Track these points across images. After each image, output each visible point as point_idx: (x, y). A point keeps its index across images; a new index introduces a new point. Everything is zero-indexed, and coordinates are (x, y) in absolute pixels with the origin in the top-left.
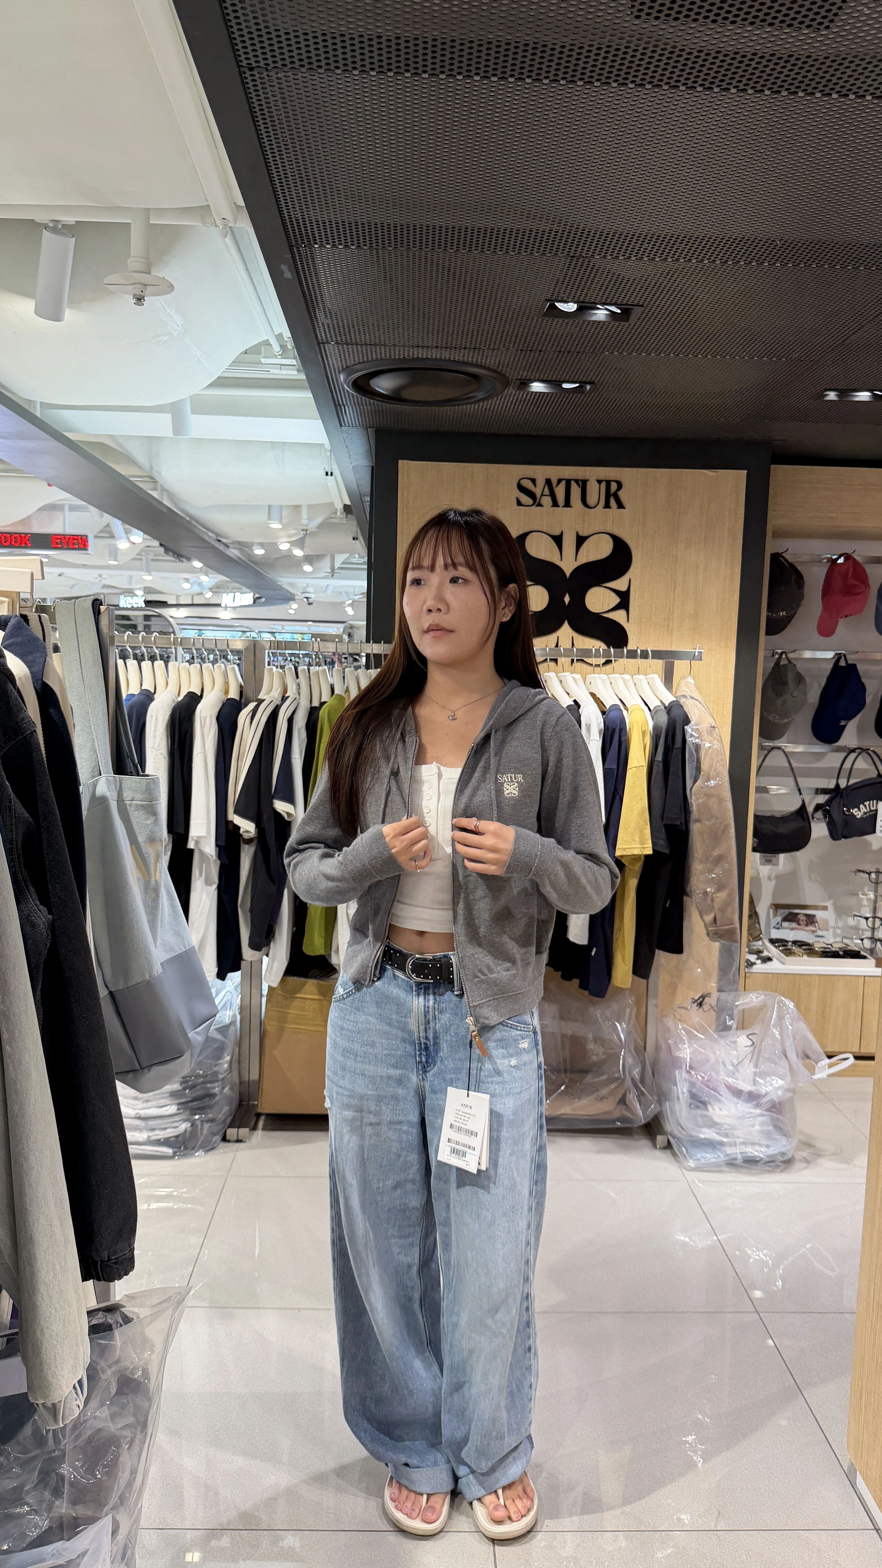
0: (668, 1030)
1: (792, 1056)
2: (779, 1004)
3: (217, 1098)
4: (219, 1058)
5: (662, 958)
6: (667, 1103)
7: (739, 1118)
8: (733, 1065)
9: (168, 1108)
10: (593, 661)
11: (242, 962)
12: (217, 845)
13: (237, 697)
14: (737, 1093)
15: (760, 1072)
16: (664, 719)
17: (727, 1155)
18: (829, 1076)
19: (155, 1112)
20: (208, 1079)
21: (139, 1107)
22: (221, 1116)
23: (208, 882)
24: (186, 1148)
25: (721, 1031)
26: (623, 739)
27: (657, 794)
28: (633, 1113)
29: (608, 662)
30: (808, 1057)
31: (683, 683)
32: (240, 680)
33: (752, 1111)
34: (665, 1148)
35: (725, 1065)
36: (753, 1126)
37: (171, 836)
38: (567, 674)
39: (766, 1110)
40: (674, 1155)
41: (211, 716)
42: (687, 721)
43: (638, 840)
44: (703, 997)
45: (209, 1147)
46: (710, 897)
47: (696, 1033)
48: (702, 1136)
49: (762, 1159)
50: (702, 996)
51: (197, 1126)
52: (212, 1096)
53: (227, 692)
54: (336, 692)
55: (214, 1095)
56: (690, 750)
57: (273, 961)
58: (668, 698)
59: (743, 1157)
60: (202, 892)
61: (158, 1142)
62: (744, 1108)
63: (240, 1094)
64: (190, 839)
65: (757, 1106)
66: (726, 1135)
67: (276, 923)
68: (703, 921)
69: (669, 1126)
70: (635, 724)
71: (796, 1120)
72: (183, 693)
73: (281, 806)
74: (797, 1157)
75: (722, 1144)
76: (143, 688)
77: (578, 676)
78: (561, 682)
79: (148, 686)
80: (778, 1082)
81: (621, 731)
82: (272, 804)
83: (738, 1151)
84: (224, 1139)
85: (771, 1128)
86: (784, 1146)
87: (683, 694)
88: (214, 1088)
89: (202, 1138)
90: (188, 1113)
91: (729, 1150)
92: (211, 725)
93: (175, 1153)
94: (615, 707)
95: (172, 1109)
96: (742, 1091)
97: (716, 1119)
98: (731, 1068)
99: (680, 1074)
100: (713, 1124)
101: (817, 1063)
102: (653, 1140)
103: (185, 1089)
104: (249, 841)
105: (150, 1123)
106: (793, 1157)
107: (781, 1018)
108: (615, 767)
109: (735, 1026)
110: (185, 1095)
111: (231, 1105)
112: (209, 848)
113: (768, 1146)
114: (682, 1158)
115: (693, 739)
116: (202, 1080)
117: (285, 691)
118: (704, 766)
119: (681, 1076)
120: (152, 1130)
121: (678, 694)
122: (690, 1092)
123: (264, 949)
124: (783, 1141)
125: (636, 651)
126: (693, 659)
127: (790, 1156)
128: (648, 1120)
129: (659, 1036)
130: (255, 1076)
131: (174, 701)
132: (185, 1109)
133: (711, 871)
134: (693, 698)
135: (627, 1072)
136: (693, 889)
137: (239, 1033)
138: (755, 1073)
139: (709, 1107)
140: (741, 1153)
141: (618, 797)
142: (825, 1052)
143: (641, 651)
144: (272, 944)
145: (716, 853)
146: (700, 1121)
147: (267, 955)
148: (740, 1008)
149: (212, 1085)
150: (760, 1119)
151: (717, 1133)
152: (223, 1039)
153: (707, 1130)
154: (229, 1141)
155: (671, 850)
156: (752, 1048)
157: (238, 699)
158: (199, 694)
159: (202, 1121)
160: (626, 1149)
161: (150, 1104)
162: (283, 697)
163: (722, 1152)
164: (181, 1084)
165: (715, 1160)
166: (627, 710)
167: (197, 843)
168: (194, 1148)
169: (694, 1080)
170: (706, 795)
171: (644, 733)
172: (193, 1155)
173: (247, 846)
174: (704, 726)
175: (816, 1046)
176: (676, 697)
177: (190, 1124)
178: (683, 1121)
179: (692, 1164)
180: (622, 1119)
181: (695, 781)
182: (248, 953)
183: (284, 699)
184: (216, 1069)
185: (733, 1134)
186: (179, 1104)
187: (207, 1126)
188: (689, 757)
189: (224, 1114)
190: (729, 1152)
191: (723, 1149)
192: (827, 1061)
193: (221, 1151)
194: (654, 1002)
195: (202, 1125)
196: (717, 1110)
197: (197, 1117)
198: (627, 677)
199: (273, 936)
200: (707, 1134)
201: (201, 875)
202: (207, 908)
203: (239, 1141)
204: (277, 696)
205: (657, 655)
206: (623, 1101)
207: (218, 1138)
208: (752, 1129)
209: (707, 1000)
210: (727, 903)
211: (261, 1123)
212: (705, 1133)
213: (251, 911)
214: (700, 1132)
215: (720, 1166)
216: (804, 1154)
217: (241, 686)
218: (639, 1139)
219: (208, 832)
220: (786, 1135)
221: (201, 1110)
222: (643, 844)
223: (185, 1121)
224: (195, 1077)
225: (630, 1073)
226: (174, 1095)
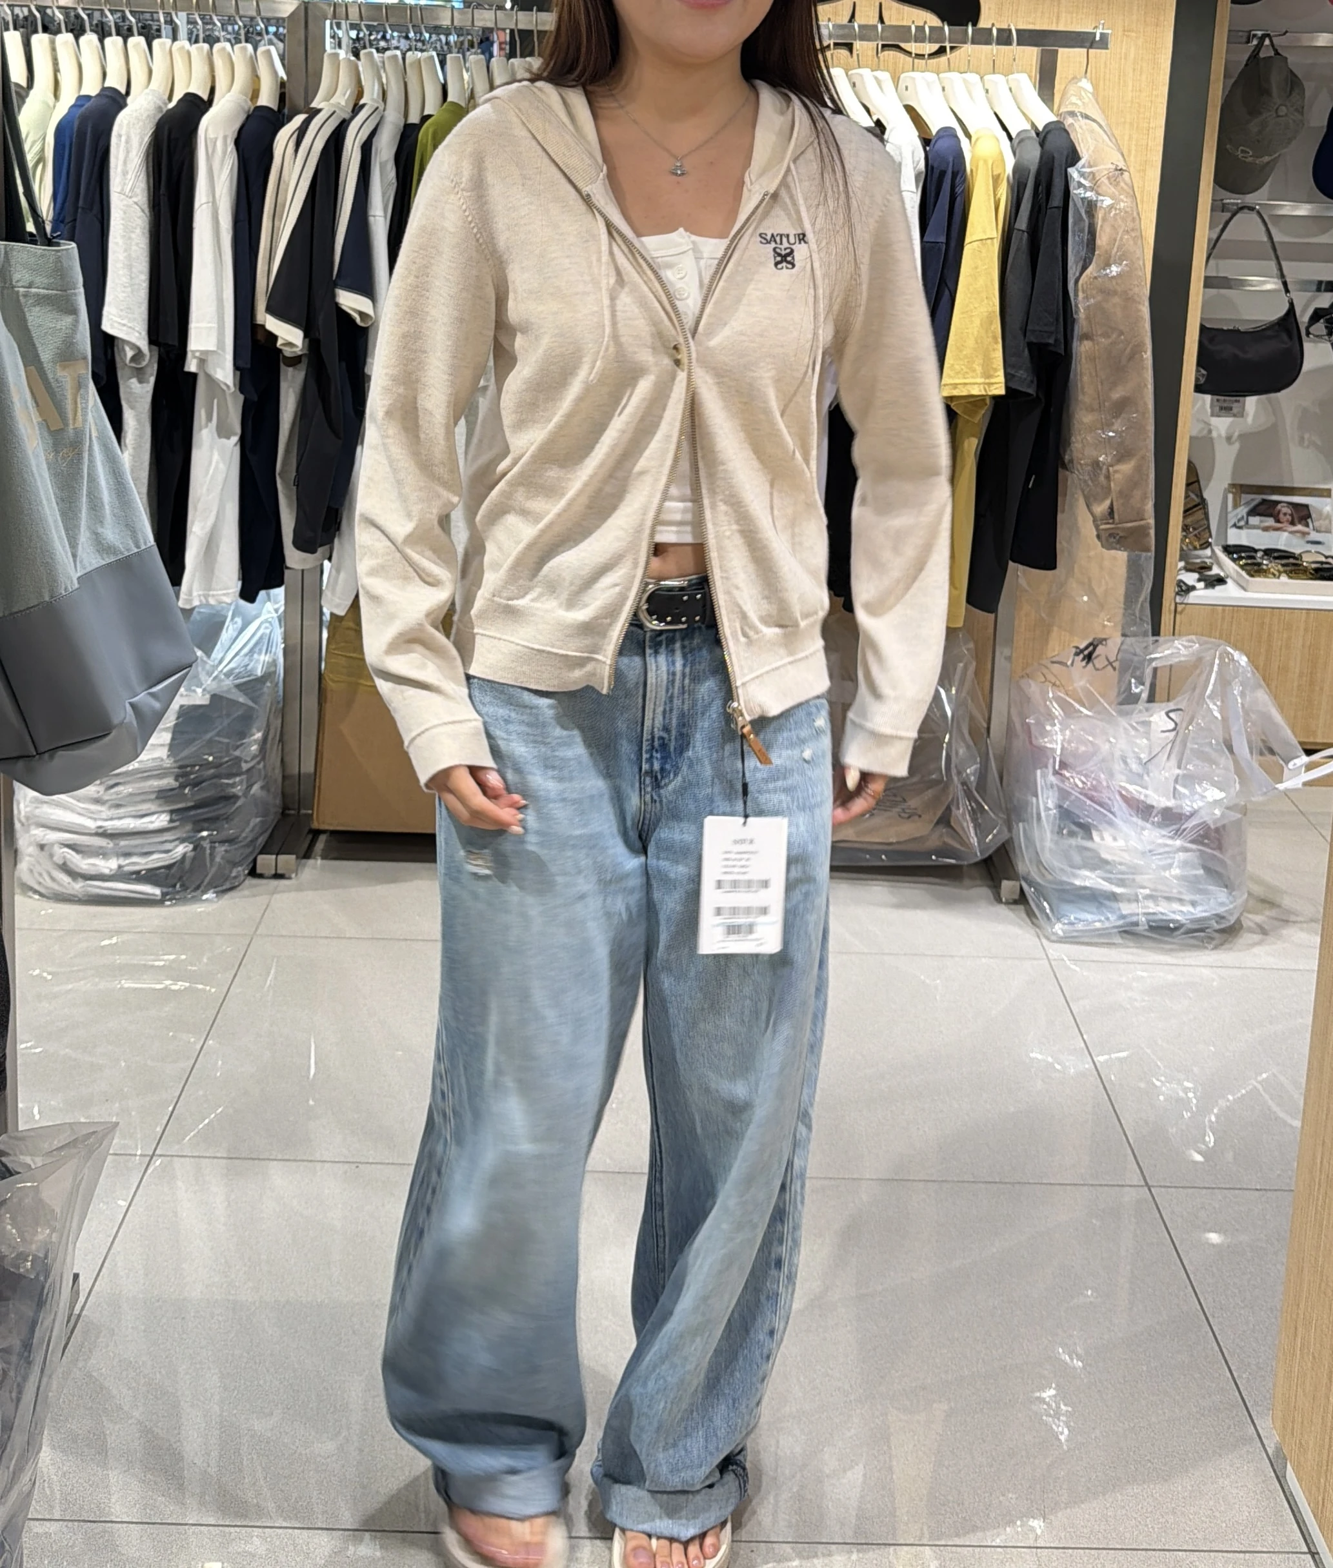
0: (1029, 699)
1: (1242, 747)
2: (1221, 658)
3: (239, 803)
4: (243, 734)
5: (1019, 576)
6: (1021, 825)
7: (1143, 853)
8: (1140, 763)
9: (154, 818)
10: (912, 47)
11: (287, 572)
12: (237, 367)
13: (274, 106)
14: (1144, 810)
15: (1184, 776)
16: (1033, 154)
17: (1123, 917)
18: (1305, 784)
19: (131, 824)
20: (223, 770)
21: (104, 816)
22: (247, 834)
23: (223, 431)
24: (185, 888)
25: (1121, 704)
26: (958, 190)
27: (1017, 287)
28: (963, 842)
29: (941, 51)
30: (1272, 752)
31: (1072, 90)
32: (282, 73)
33: (1170, 842)
34: (1015, 902)
35: (1125, 763)
36: (1170, 866)
37: (155, 348)
38: (866, 72)
39: (1192, 842)
40: (1030, 914)
41: (225, 138)
42: (1073, 157)
43: (979, 369)
44: (1094, 645)
45: (224, 886)
46: (1104, 471)
47: (1077, 706)
48: (1078, 882)
49: (1182, 925)
50: (1091, 644)
51: (204, 849)
52: (231, 799)
53: (255, 94)
54: (450, 99)
55: (235, 797)
56: (1077, 211)
57: (338, 571)
58: (1043, 117)
59: (1148, 921)
60: (211, 448)
61: (138, 877)
62: (1153, 835)
63: (284, 795)
64: (189, 355)
65: (1178, 833)
66: (1122, 883)
67: (342, 504)
68: (1092, 514)
69: (1024, 865)
70: (981, 164)
71: (1245, 860)
72: (178, 96)
73: (349, 301)
74: (1246, 923)
75: (1114, 897)
76: (106, 85)
77: (885, 76)
78: (854, 85)
79: (115, 81)
80: (1217, 795)
81: (955, 175)
82: (333, 296)
83: (1140, 911)
84: (253, 873)
85: (1201, 872)
86: (1222, 904)
87: (1070, 108)
88: (233, 785)
89: (214, 870)
90: (189, 827)
91: (1126, 908)
92: (224, 152)
93: (164, 894)
94: (947, 132)
95: (161, 820)
96: (1153, 807)
97: (1105, 855)
98: (1134, 766)
99: (1044, 776)
100: (1098, 863)
101: (1287, 763)
102: (996, 888)
103: (182, 786)
104: (294, 361)
105: (123, 843)
106: (1238, 921)
107: (1224, 682)
108: (943, 239)
109: (1145, 696)
110: (183, 797)
111: (265, 815)
112: (224, 372)
113: (1194, 904)
114: (1042, 921)
115: (1081, 191)
116: (212, 771)
117: (360, 94)
118: (1102, 240)
119: (1044, 779)
120: (127, 855)
121: (1063, 110)
122: (1060, 807)
123: (320, 550)
124: (1222, 895)
125: (990, 30)
126: (1091, 47)
127: (1232, 920)
128: (987, 855)
129: (1014, 711)
130: (308, 767)
131: (160, 108)
132: (183, 821)
133: (1108, 425)
134: (1087, 117)
135: (954, 772)
136: (1076, 454)
137: (281, 693)
138: (1178, 776)
139: (1095, 834)
140: (1145, 914)
141: (947, 292)
142: (1301, 743)
143: (999, 30)
144: (336, 541)
145: (1116, 395)
146: (1077, 859)
147: (330, 559)
148: (1154, 664)
149: (230, 781)
150: (1182, 856)
151: (1104, 879)
152: (250, 703)
153: (1087, 873)
154: (261, 876)
155: (1038, 387)
156: (1174, 733)
157: (276, 108)
158: (205, 97)
159: (212, 842)
160: (947, 902)
161: (122, 811)
162: (356, 105)
163: (1113, 912)
164: (176, 780)
165: (1098, 925)
166: (968, 135)
167: (202, 362)
168: (198, 888)
169: (1066, 786)
170: (1102, 291)
171: (996, 180)
172: (196, 899)
173: (290, 369)
174: (1104, 169)
175: (1288, 733)
176: (1057, 115)
177: (191, 847)
178: (1047, 857)
179: (1059, 928)
180: (943, 852)
181: (1084, 268)
182: (294, 558)
183: (357, 109)
184: (237, 753)
185: (1134, 880)
186: (172, 812)
187: (221, 849)
188: (1075, 224)
189: (252, 831)
190: (1124, 912)
191: (1114, 905)
192: (1305, 759)
193: (246, 892)
194: (1007, 652)
195: (213, 848)
196: (1106, 835)
197: (205, 834)
198: (973, 78)
199: (338, 529)
200: (1088, 879)
201: (209, 419)
202: (220, 478)
203: (278, 876)
204: (343, 103)
205: (1028, 38)
206: (945, 820)
207: (242, 870)
208: (1167, 874)
209: (1100, 650)
210: (1134, 483)
211: (320, 845)
212: (1085, 878)
213: (297, 483)
214: (1075, 876)
215: (1109, 935)
216: (1259, 918)
217: (283, 84)
218: (973, 887)
219: (221, 343)
220: (1228, 885)
221: (210, 822)
222: (989, 376)
223: (182, 840)
224: (201, 766)
225: (959, 773)
226: (163, 796)
